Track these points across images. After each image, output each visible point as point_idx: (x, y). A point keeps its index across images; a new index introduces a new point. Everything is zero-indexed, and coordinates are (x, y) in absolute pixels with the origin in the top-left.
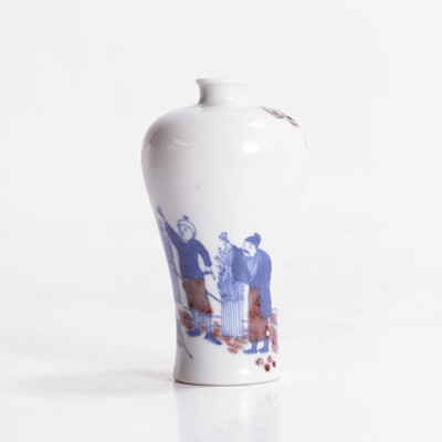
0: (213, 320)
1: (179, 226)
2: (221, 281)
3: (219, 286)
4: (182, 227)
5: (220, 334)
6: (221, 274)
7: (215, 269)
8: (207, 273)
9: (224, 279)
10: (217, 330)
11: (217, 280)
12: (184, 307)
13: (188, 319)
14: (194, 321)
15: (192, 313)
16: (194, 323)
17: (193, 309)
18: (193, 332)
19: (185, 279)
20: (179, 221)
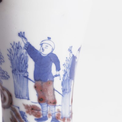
0: (57, 108)
1: (41, 45)
2: (63, 80)
3: (62, 84)
4: (44, 46)
5: (61, 117)
6: (64, 75)
7: (61, 73)
8: (56, 76)
9: (65, 78)
10: (59, 115)
11: (62, 80)
12: (32, 102)
13: (36, 110)
14: (42, 111)
15: (41, 105)
16: (43, 112)
17: (42, 103)
18: (41, 118)
19: (37, 82)
20: (42, 41)
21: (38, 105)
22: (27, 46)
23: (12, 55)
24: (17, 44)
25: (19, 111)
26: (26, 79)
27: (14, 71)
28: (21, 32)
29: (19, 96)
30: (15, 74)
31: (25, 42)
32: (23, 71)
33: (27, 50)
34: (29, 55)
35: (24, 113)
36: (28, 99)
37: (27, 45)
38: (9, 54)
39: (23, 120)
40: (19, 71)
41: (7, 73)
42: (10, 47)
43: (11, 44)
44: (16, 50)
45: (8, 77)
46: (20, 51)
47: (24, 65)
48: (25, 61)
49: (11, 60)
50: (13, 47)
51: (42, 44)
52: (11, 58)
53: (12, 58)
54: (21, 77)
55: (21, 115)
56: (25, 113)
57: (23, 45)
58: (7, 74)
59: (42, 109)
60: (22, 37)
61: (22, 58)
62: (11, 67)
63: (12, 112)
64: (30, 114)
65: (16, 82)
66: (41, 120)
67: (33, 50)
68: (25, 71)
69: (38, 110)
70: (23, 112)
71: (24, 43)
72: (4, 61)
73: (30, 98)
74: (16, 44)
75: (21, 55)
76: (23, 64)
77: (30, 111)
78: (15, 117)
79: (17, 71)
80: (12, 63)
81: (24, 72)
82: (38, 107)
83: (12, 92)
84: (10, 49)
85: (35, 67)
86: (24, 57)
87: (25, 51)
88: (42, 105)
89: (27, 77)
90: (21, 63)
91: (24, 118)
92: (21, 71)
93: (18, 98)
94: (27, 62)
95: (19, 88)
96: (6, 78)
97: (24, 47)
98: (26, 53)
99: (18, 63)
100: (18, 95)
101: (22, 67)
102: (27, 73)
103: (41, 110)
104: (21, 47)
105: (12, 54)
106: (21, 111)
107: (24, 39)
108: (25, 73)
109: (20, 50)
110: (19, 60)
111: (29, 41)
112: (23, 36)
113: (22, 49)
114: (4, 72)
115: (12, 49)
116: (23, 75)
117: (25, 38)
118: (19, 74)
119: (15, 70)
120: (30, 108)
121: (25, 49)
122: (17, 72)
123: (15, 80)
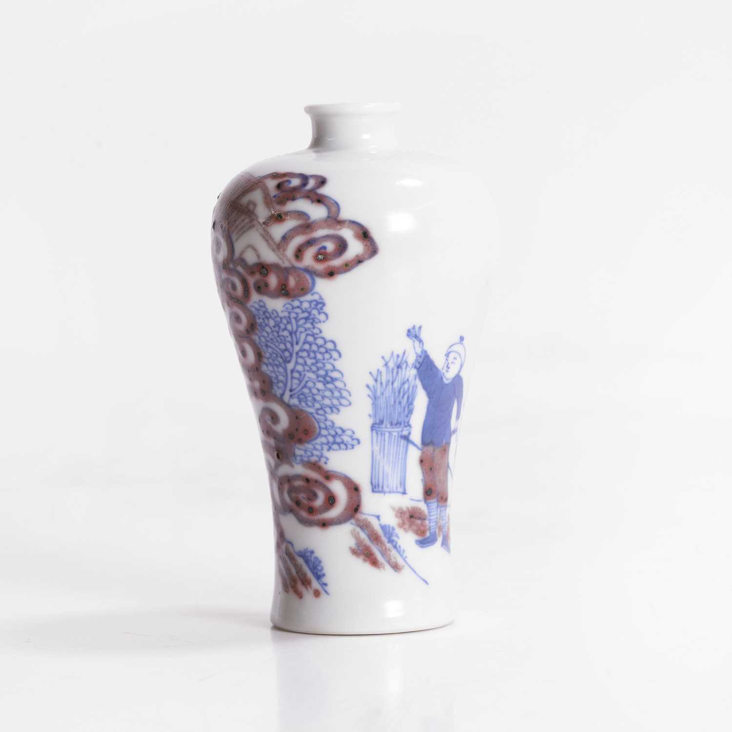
1: (447, 355)
12: (412, 500)
13: (420, 518)
14: (430, 520)
15: (428, 506)
16: (430, 523)
17: (430, 499)
18: (428, 538)
19: (425, 449)
20: (450, 347)
21: (423, 506)
22: (421, 360)
23: (379, 385)
24: (398, 356)
25: (380, 525)
26: (405, 442)
27: (375, 427)
28: (414, 327)
29: (383, 487)
30: (377, 434)
31: (419, 351)
32: (400, 424)
33: (418, 369)
34: (421, 381)
35: (391, 530)
36: (404, 493)
37: (420, 357)
38: (371, 382)
39: (389, 545)
40: (391, 424)
41: (354, 433)
42: (380, 365)
43: (383, 358)
44: (392, 372)
45: (355, 442)
46: (403, 375)
47: (404, 408)
48: (408, 398)
49: (375, 398)
50: (386, 364)
51: (449, 353)
52: (375, 391)
53: (379, 393)
54: (393, 437)
55: (385, 534)
56: (393, 529)
57: (411, 359)
58: (351, 437)
59: (430, 516)
60: (414, 339)
61: (404, 391)
62: (370, 416)
63: (358, 529)
64: (406, 530)
65: (376, 453)
66: (428, 543)
67: (431, 369)
68: (404, 422)
69: (423, 518)
70: (389, 526)
71: (416, 353)
72: (350, 404)
73: (408, 490)
74: (395, 357)
75: (404, 384)
76: (402, 404)
77: (406, 521)
78: (367, 542)
79: (386, 423)
80: (375, 405)
81: (402, 426)
82: (423, 511)
83: (362, 480)
84: (378, 370)
85: (427, 411)
86: (408, 388)
87: (414, 372)
88: (430, 505)
89: (406, 438)
90: (400, 403)
91: (391, 541)
92: (396, 424)
93: (379, 492)
94: (413, 399)
95: (383, 467)
96: (346, 445)
97: (413, 364)
98: (415, 379)
99: (392, 403)
100: (378, 485)
101: (400, 413)
102: (408, 428)
103: (428, 518)
104: (406, 362)
105: (381, 383)
106: (385, 526)
107: (417, 343)
108: (405, 429)
109: (404, 370)
110: (394, 397)
111: (426, 347)
112: (417, 334)
113: (408, 369)
114: (343, 431)
115: (383, 370)
116: (398, 432)
117: (421, 341)
118: (390, 433)
119: (382, 422)
120: (407, 515)
121: (415, 367)
122: (386, 427)
123: (377, 449)
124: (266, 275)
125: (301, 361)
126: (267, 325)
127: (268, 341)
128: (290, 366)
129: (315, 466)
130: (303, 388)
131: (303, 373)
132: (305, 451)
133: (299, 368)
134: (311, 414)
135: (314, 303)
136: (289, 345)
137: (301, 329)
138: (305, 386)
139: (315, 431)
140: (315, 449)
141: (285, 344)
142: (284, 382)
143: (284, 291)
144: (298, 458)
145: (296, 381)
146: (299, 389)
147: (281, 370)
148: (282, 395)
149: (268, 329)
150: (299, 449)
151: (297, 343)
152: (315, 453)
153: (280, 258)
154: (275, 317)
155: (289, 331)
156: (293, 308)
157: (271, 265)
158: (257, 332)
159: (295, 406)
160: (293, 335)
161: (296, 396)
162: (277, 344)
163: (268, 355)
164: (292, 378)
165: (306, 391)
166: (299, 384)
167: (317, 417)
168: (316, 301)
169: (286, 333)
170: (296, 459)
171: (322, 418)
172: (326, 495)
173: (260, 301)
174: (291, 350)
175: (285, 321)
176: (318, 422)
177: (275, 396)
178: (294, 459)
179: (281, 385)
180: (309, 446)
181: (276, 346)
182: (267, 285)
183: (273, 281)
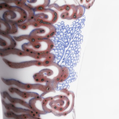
114: (76, 73)
124: (69, 10)
125: (71, 46)
126: (61, 32)
127: (60, 39)
128: (66, 49)
129: (65, 90)
130: (69, 57)
131: (70, 51)
132: (63, 85)
133: (70, 49)
134: (69, 68)
135: (83, 20)
136: (69, 40)
137: (76, 32)
138: (70, 57)
139: (68, 75)
140: (67, 83)
141: (67, 39)
142: (62, 56)
143: (75, 16)
144: (59, 88)
145: (67, 55)
146: (67, 58)
147: (62, 51)
148: (58, 62)
149: (61, 34)
150: (60, 84)
151: (72, 38)
152: (66, 84)
153: (75, 2)
154: (67, 28)
155: (71, 33)
156: (76, 23)
157: (71, 5)
158: (55, 36)
159: (63, 66)
160: (72, 35)
161: (65, 61)
162: (64, 40)
163: (57, 45)
164: (66, 54)
165: (69, 58)
166: (68, 56)
167: (70, 69)
168: (83, 19)
169: (70, 35)
170: (57, 89)
171: (72, 69)
172: (67, 102)
173: (62, 22)
174: (69, 42)
175: (71, 29)
176: (70, 71)
177: (55, 63)
178: (56, 89)
179: (60, 58)
180: (64, 82)
181: (63, 41)
182: (68, 14)
183: (71, 12)
